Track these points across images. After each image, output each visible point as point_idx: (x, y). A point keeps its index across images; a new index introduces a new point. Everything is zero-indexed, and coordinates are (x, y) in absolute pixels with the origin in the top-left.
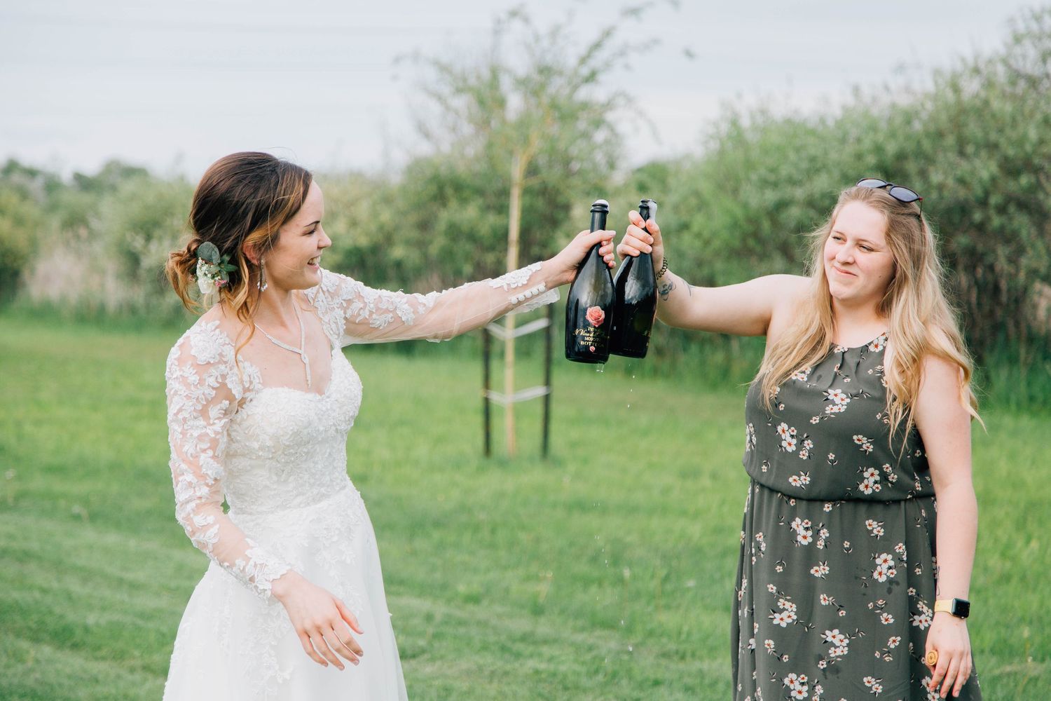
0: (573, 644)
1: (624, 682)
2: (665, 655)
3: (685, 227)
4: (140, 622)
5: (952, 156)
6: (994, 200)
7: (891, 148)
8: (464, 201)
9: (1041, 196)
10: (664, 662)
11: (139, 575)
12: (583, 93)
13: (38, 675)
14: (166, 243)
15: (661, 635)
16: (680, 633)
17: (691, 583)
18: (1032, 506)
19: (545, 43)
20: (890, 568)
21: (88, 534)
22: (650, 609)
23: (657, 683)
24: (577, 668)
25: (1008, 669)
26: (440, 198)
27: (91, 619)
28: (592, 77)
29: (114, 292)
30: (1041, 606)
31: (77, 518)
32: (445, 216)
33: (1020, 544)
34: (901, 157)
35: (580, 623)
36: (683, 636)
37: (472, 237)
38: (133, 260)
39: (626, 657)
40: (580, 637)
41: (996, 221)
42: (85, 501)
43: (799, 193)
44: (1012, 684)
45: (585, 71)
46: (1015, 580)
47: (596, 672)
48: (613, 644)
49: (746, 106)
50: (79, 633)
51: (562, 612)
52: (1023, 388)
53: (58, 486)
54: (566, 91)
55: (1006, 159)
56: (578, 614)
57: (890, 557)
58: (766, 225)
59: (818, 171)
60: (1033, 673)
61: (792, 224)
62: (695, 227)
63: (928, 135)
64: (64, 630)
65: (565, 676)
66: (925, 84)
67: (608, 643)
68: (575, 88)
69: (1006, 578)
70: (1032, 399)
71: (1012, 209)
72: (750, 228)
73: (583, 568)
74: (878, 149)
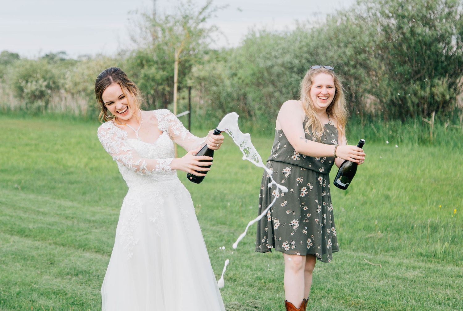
0: (211, 230)
3: (235, 75)
4: (50, 227)
5: (336, 47)
6: (352, 63)
7: (312, 44)
8: (150, 66)
9: (368, 62)
11: (45, 209)
12: (201, 26)
13: (16, 247)
14: (34, 83)
17: (251, 208)
18: (371, 177)
19: (186, 6)
20: (306, 191)
21: (22, 195)
22: (238, 217)
24: (216, 239)
25: (371, 235)
26: (142, 65)
27: (31, 226)
28: (204, 20)
29: (13, 102)
30: (379, 212)
31: (17, 189)
32: (143, 72)
33: (369, 190)
34: (317, 48)
35: (213, 223)
37: (153, 80)
38: (21, 89)
40: (214, 228)
41: (352, 71)
42: (19, 182)
43: (280, 61)
44: (373, 241)
45: (201, 17)
46: (368, 204)
48: (226, 230)
50: (27, 231)
51: (206, 219)
53: (7, 177)
54: (194, 25)
55: (355, 48)
56: (211, 220)
57: (306, 188)
58: (266, 74)
59: (286, 53)
60: (380, 237)
61: (275, 73)
62: (239, 75)
63: (326, 39)
64: (21, 230)
65: (211, 242)
66: (323, 20)
68: (198, 24)
69: (365, 203)
71: (358, 66)
72: (260, 75)
73: (210, 203)
74: (308, 45)
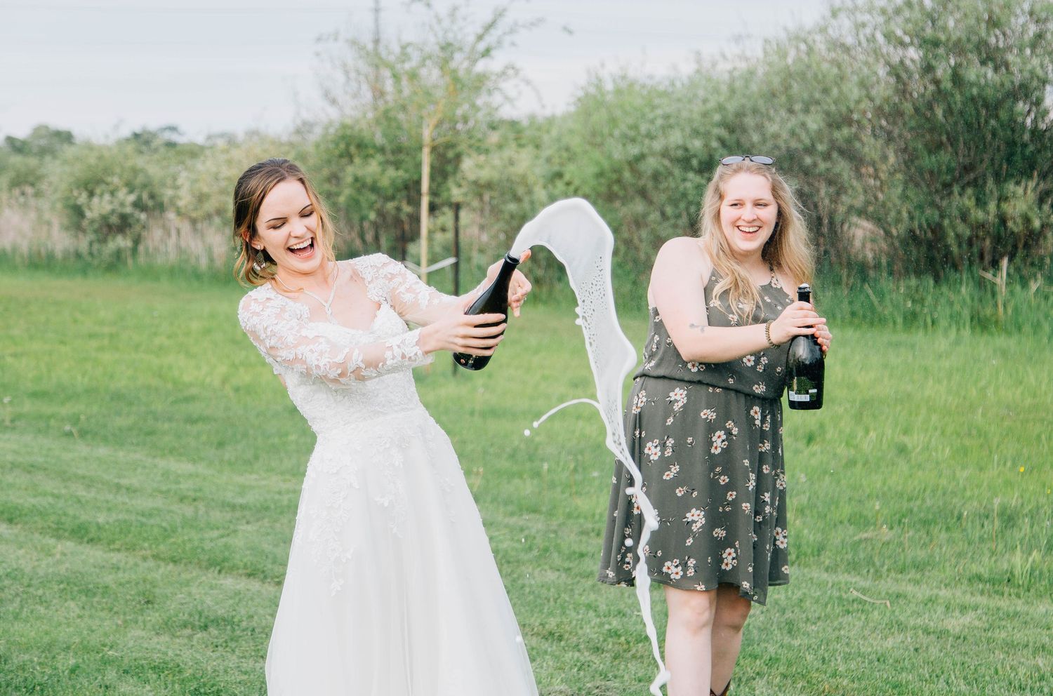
0: (506, 526)
1: (555, 555)
2: (584, 533)
3: (559, 175)
4: (144, 520)
5: (783, 113)
6: (821, 147)
7: (732, 107)
8: (366, 157)
9: (857, 145)
10: (584, 538)
11: (133, 480)
12: (481, 66)
13: (67, 565)
14: (107, 197)
15: (578, 517)
16: (593, 515)
17: (596, 474)
18: (866, 404)
19: (446, 23)
20: (723, 441)
21: (82, 448)
22: (566, 495)
23: (582, 555)
25: (865, 535)
26: (348, 156)
27: (101, 519)
28: (487, 53)
29: (61, 241)
30: (884, 484)
31: (69, 434)
32: (350, 172)
33: (860, 434)
34: (740, 114)
35: (510, 508)
36: (597, 517)
37: (374, 189)
38: (78, 212)
39: (552, 535)
40: (513, 520)
41: (822, 166)
42: (75, 420)
43: (658, 145)
44: (869, 548)
45: (481, 46)
46: (859, 466)
47: (530, 549)
48: (540, 526)
49: (609, 72)
50: (93, 530)
51: (494, 500)
52: (845, 306)
53: (47, 409)
54: (466, 64)
55: (828, 114)
56: (507, 502)
57: (723, 432)
58: (627, 175)
59: (671, 127)
60: (885, 539)
61: (649, 173)
62: (567, 177)
64: (80, 527)
65: (506, 551)
66: (755, 50)
67: (536, 525)
68: (475, 61)
69: (851, 463)
70: (853, 314)
71: (835, 155)
72: (615, 176)
73: (504, 464)
74: (721, 108)
